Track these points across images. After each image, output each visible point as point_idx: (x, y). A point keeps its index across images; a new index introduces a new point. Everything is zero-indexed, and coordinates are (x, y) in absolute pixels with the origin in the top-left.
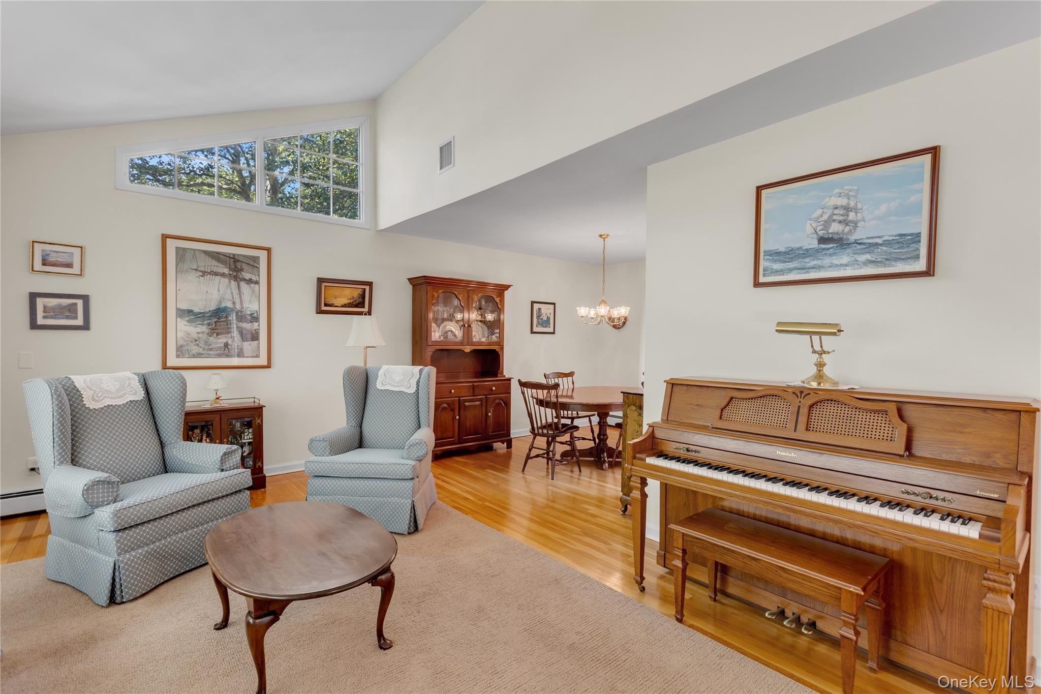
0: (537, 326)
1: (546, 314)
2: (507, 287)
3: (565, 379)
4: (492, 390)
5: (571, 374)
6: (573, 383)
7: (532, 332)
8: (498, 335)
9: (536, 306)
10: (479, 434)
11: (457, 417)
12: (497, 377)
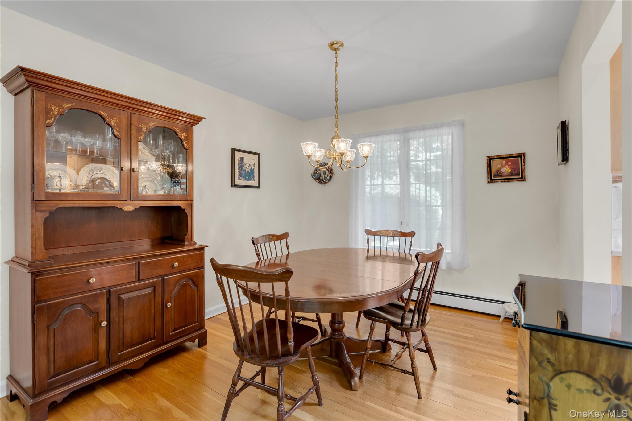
0: (239, 178)
1: (250, 165)
2: (198, 120)
3: (277, 242)
4: (173, 266)
5: (285, 236)
6: (288, 247)
7: (233, 185)
8: (184, 186)
9: (238, 155)
10: (152, 339)
11: (104, 324)
12: (183, 245)
